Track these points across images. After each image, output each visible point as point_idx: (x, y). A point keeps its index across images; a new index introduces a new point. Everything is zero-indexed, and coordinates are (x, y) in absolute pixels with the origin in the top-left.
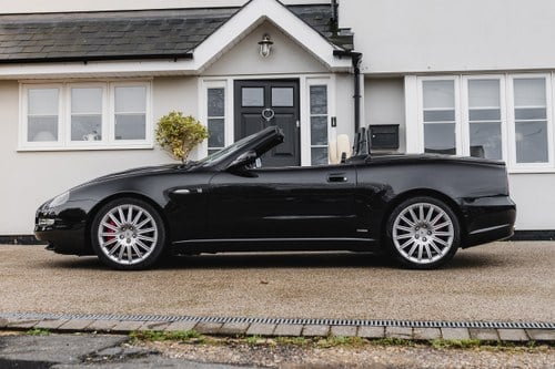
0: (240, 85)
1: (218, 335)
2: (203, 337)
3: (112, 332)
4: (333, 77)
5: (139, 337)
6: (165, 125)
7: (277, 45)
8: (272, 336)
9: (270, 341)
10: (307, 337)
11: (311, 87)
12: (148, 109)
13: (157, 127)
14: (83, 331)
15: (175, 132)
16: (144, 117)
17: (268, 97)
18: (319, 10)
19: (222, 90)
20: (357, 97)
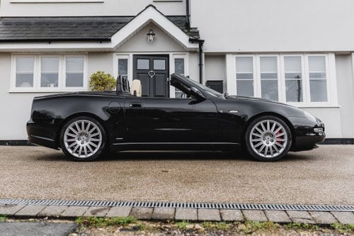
0: (137, 57)
1: (152, 220)
2: (140, 223)
3: (61, 218)
4: (187, 54)
5: (84, 223)
6: (94, 78)
7: (157, 36)
8: (198, 222)
9: (197, 226)
10: (228, 222)
11: (176, 59)
12: (85, 69)
13: (90, 80)
14: (36, 217)
15: (100, 83)
16: (82, 74)
17: (151, 65)
18: (179, 18)
19: (127, 60)
20: (201, 65)
